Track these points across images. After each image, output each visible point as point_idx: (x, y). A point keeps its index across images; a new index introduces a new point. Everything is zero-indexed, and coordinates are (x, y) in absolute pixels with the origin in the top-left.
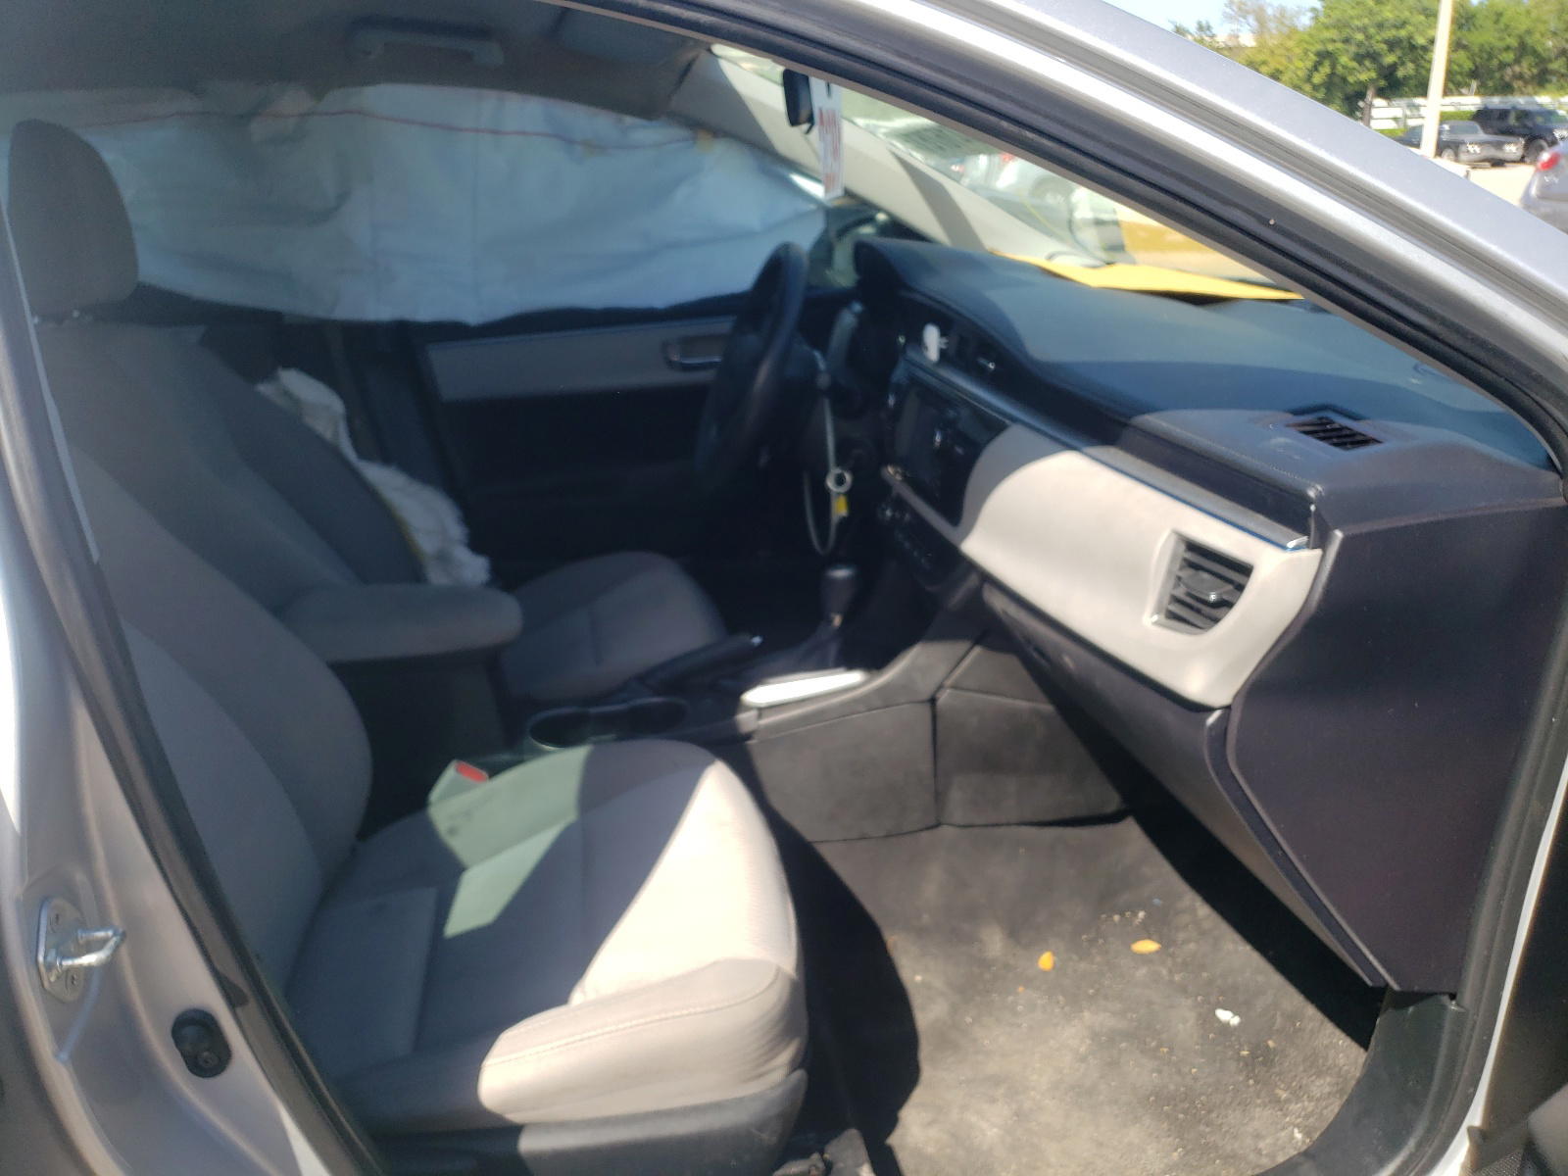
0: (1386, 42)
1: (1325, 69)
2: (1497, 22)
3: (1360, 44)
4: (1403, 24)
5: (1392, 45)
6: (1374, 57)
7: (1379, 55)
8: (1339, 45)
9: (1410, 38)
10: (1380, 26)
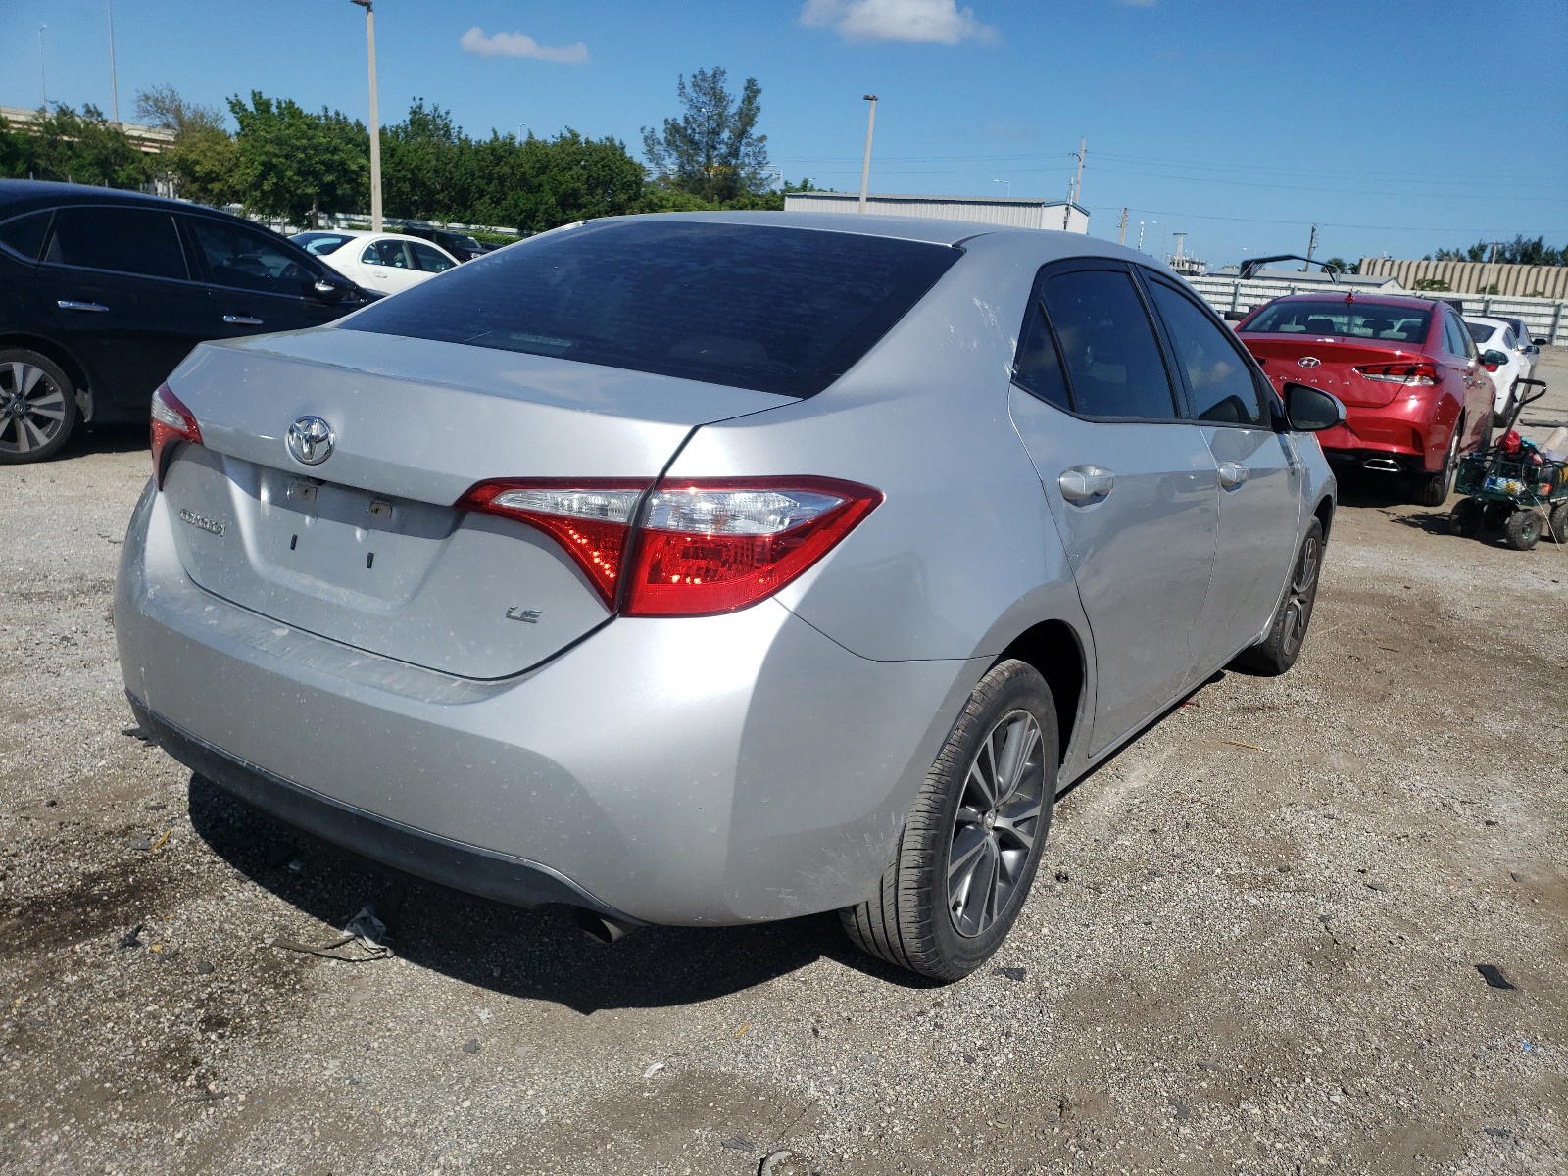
0: (323, 162)
1: (273, 180)
2: (392, 156)
3: (301, 161)
4: (336, 150)
5: (330, 166)
6: (316, 175)
7: (318, 173)
8: (283, 160)
9: (342, 163)
10: (316, 148)
